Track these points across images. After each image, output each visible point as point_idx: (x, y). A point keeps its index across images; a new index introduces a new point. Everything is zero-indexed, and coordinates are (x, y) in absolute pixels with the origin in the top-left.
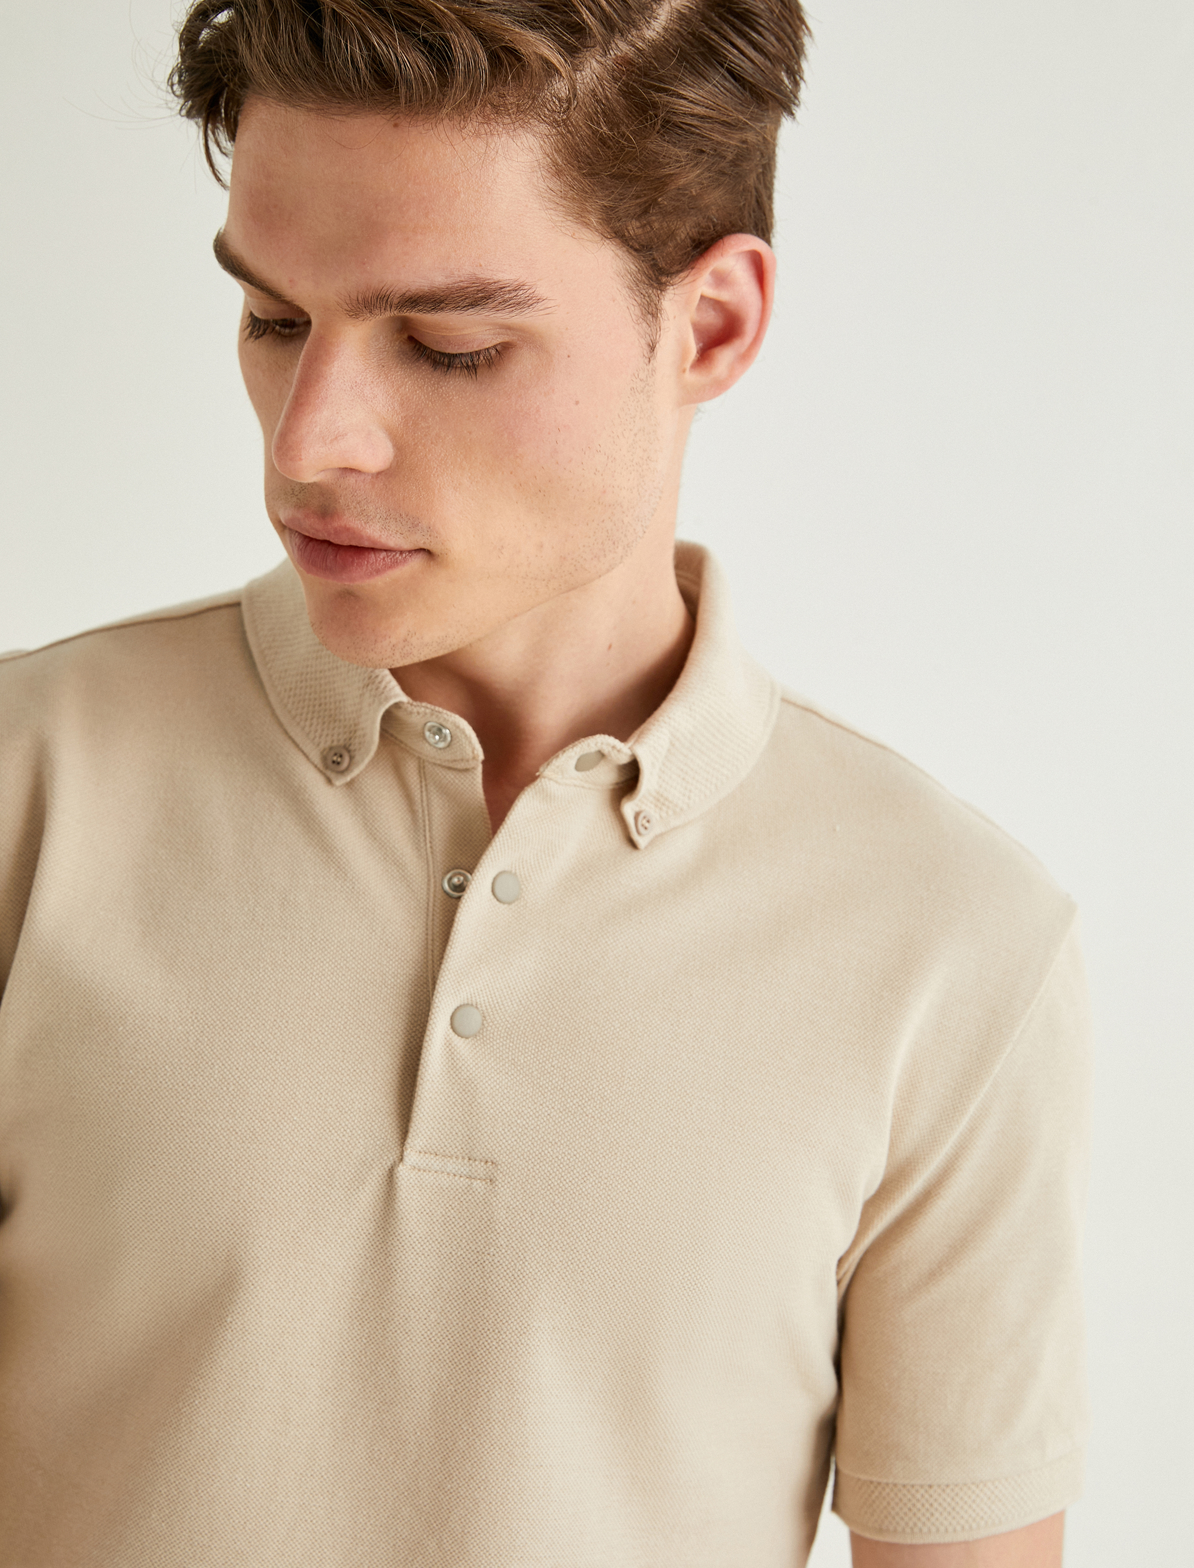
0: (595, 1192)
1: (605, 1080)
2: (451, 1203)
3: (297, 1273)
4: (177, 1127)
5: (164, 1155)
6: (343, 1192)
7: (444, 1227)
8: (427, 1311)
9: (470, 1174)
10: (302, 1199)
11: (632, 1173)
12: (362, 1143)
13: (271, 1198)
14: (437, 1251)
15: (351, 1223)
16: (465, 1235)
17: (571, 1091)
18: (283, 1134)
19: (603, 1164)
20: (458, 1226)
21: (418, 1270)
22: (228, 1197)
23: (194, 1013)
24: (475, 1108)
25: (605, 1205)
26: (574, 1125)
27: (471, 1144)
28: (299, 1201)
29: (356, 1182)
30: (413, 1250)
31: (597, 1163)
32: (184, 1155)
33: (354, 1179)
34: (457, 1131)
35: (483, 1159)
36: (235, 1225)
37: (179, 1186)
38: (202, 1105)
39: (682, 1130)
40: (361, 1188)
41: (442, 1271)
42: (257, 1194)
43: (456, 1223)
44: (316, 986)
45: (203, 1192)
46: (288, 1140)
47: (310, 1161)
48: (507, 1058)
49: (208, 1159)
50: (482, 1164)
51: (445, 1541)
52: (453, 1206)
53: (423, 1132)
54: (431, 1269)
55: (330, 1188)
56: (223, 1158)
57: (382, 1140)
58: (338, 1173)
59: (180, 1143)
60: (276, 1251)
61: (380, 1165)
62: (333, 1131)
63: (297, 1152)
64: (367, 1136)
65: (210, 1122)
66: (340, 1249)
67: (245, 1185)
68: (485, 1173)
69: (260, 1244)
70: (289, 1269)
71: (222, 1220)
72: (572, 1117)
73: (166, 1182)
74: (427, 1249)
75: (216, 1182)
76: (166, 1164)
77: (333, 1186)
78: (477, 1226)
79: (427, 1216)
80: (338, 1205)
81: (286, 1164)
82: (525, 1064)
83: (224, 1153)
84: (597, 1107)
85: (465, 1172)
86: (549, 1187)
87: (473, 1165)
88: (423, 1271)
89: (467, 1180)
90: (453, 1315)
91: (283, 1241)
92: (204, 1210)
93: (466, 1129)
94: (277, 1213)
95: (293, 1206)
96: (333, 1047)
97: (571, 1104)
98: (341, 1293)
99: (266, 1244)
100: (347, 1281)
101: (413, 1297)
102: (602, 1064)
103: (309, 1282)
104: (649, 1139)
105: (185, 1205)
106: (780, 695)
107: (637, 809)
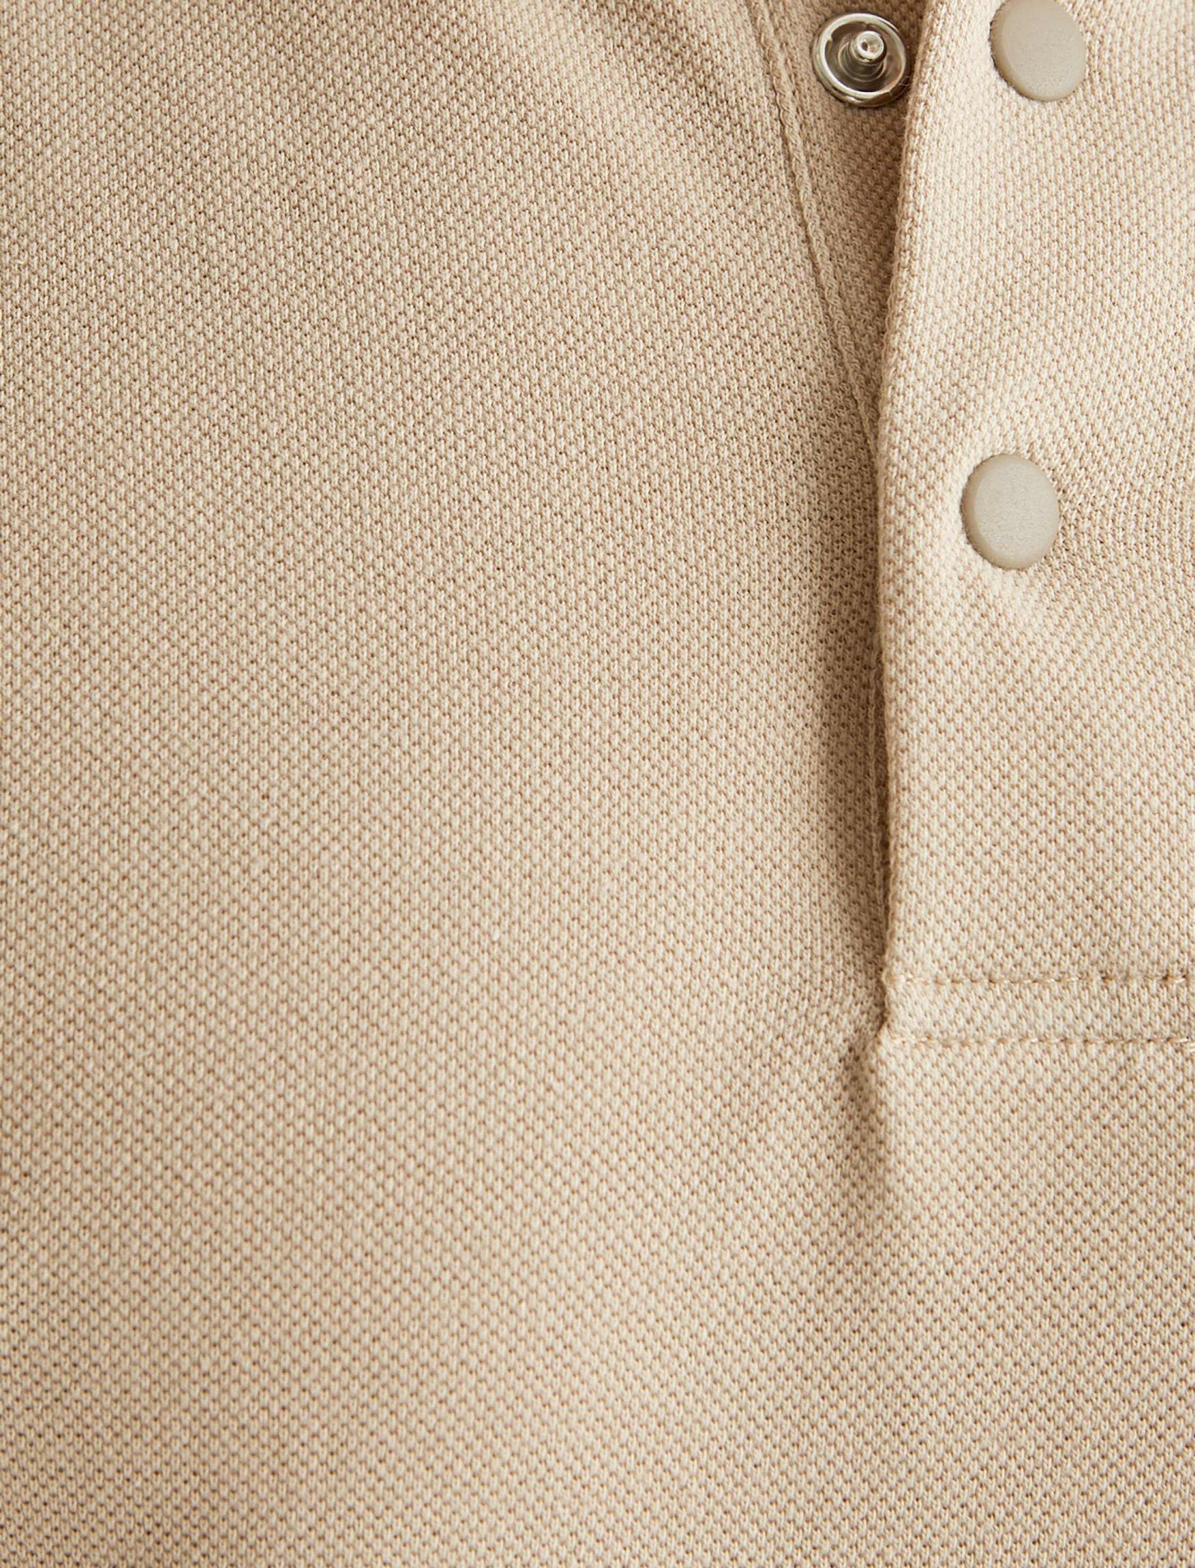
2: (1069, 1137)
3: (578, 1467)
4: (90, 1028)
5: (58, 1133)
6: (696, 1163)
7: (1060, 1223)
8: (1037, 1513)
9: (1118, 1027)
10: (565, 1211)
12: (734, 983)
13: (459, 1228)
14: (1047, 1307)
15: (735, 1265)
16: (1133, 1239)
18: (465, 998)
20: (1106, 1213)
21: (989, 1383)
22: (308, 1246)
23: (75, 625)
24: (1100, 803)
27: (1108, 926)
28: (555, 1221)
29: (735, 1123)
30: (964, 1318)
32: (128, 1122)
33: (726, 1113)
34: (1052, 888)
35: (1155, 970)
36: (346, 1340)
37: (127, 1234)
38: (164, 940)
40: (753, 1139)
41: (1072, 1371)
42: (409, 1222)
43: (1098, 1202)
44: (474, 471)
45: (217, 1242)
46: (485, 1016)
47: (570, 1078)
49: (219, 1126)
50: (1154, 985)
52: (1080, 1145)
53: (940, 912)
54: (1035, 1372)
55: (651, 1157)
56: (271, 1114)
57: (797, 964)
58: (671, 1100)
59: (110, 1085)
60: (501, 1408)
61: (808, 1050)
62: (632, 960)
63: (523, 1053)
64: (746, 957)
65: (204, 993)
66: (710, 1360)
67: (360, 1196)
68: (1167, 1015)
69: (443, 1392)
70: (552, 1460)
71: (296, 1332)
73: (76, 1227)
74: (1011, 1308)
75: (259, 1201)
76: (68, 1162)
77: (660, 1148)
78: (1172, 1203)
79: (997, 1195)
80: (684, 1214)
81: (492, 1101)
83: (271, 1096)
85: (1099, 1025)
87: (1124, 993)
88: (1007, 1382)
89: (1111, 1050)
90: (1130, 1512)
91: (521, 1369)
92: (226, 1306)
93: (1081, 878)
94: (486, 1276)
95: (536, 1243)
96: (576, 671)
98: (737, 1512)
99: (463, 1390)
100: (749, 1465)
101: (984, 1476)
103: (622, 1492)
105: (156, 1300)
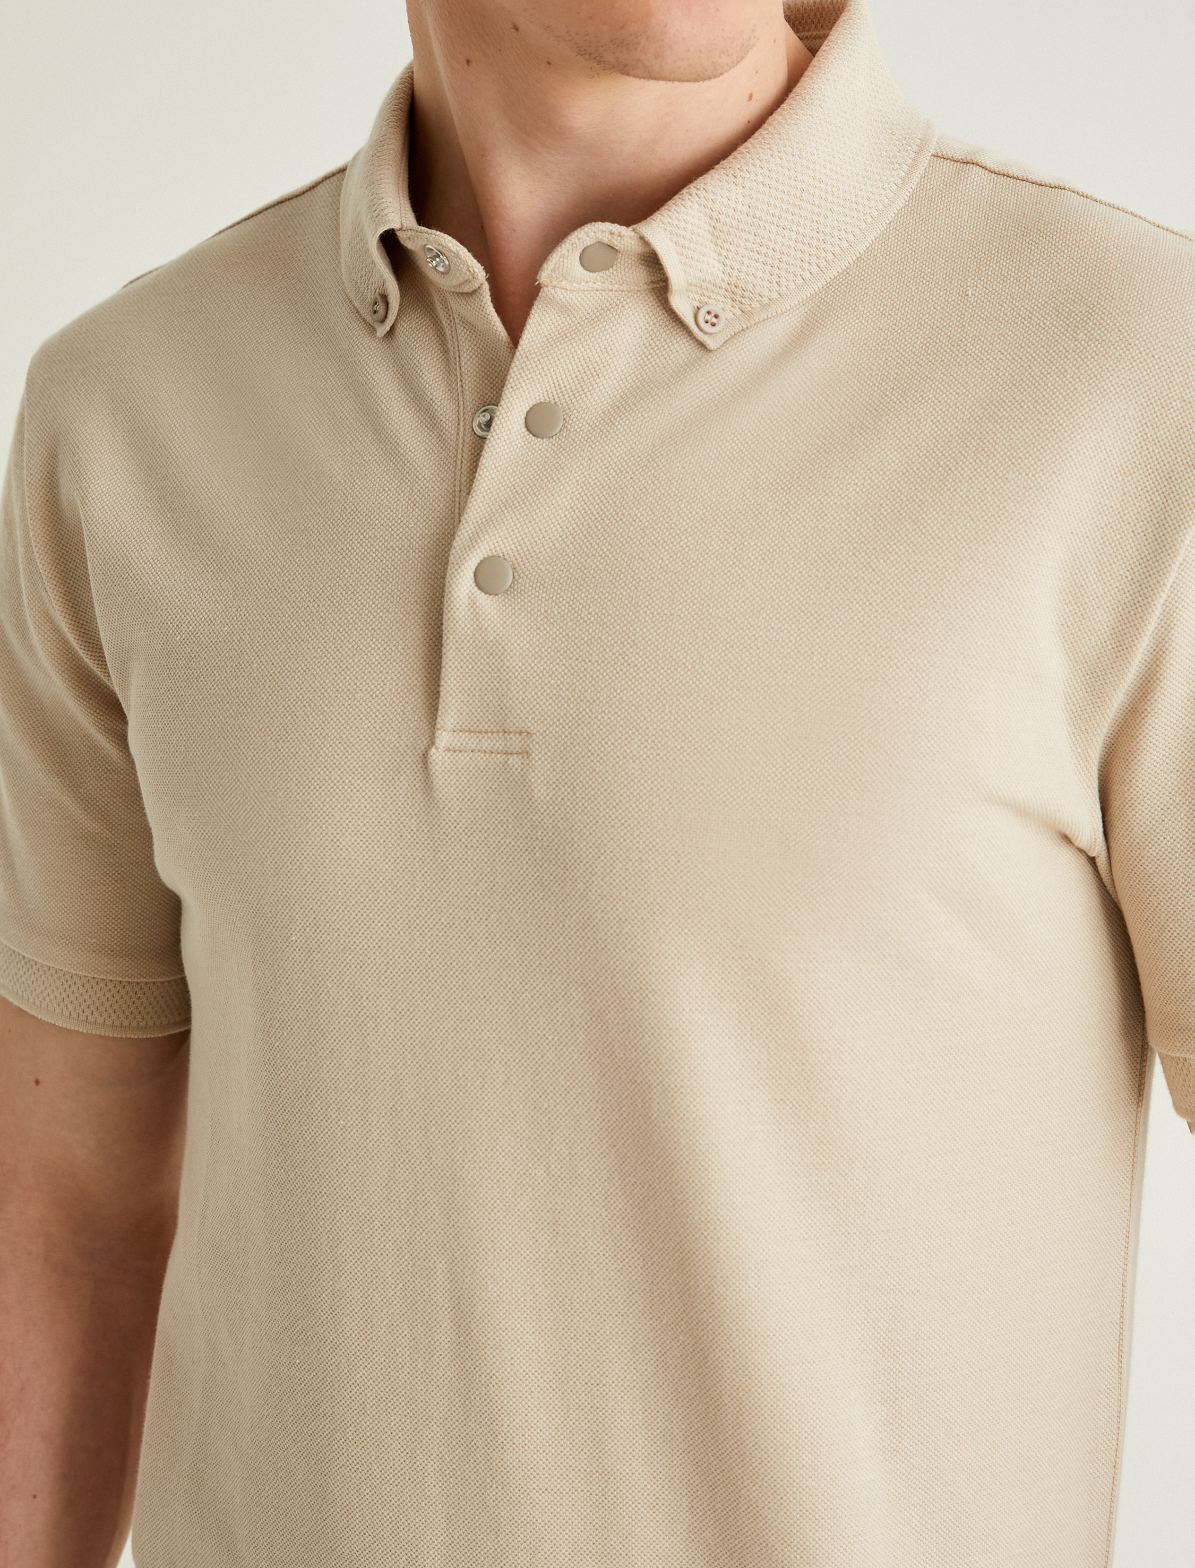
0: (642, 753)
1: (650, 622)
2: (490, 785)
7: (488, 813)
9: (506, 749)
11: (685, 725)
14: (485, 841)
16: (510, 820)
17: (610, 638)
19: (649, 719)
20: (501, 811)
24: (504, 673)
25: (654, 767)
26: (614, 678)
27: (504, 715)
29: (391, 773)
31: (642, 718)
33: (389, 769)
34: (488, 701)
35: (517, 730)
39: (745, 669)
40: (396, 778)
43: (499, 807)
48: (539, 610)
51: (553, 1167)
52: (493, 787)
53: (453, 708)
61: (414, 751)
64: (400, 720)
68: (520, 745)
72: (612, 669)
78: (520, 809)
79: (469, 803)
82: (559, 616)
84: (641, 653)
85: (500, 748)
86: (590, 754)
87: (508, 738)
89: (503, 756)
93: (497, 698)
97: (611, 654)
102: (647, 604)
104: (704, 683)
106: (933, 151)
107: (697, 304)
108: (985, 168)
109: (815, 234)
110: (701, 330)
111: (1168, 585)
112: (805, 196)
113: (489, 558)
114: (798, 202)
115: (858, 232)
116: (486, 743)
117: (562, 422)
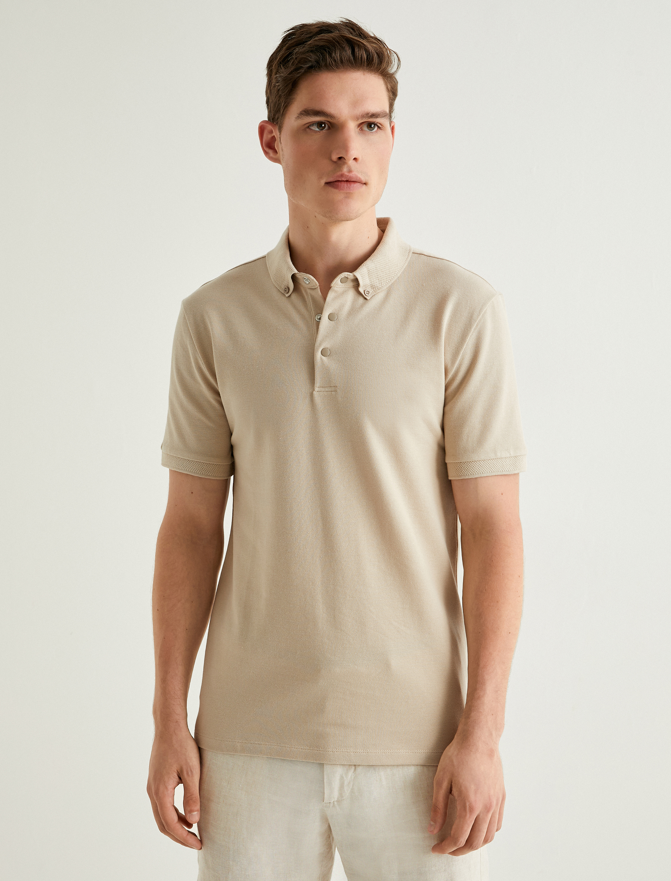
82: (341, 360)
86: (351, 390)
97: (354, 368)
106: (412, 252)
107: (364, 289)
108: (425, 255)
109: (389, 273)
110: (365, 295)
111: (464, 349)
112: (387, 264)
113: (324, 348)
114: (385, 266)
115: (398, 271)
116: (327, 390)
117: (337, 317)
